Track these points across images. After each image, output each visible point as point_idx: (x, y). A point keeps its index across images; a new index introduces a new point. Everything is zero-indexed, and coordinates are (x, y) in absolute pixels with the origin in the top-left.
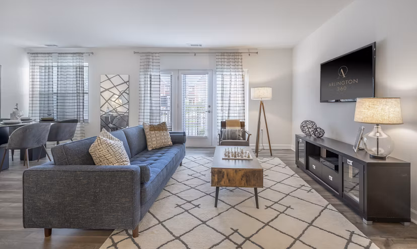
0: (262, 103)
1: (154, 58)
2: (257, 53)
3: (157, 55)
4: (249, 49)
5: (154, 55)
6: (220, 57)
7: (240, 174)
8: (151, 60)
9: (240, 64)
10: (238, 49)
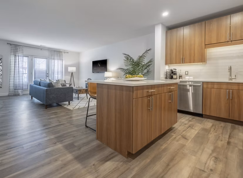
0: (72, 73)
1: (20, 48)
2: (68, 53)
3: (22, 47)
4: (64, 51)
5: (20, 46)
6: (53, 52)
7: (85, 90)
8: (18, 49)
9: (61, 56)
10: (60, 50)
